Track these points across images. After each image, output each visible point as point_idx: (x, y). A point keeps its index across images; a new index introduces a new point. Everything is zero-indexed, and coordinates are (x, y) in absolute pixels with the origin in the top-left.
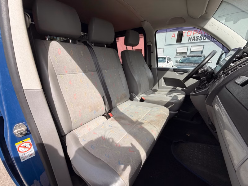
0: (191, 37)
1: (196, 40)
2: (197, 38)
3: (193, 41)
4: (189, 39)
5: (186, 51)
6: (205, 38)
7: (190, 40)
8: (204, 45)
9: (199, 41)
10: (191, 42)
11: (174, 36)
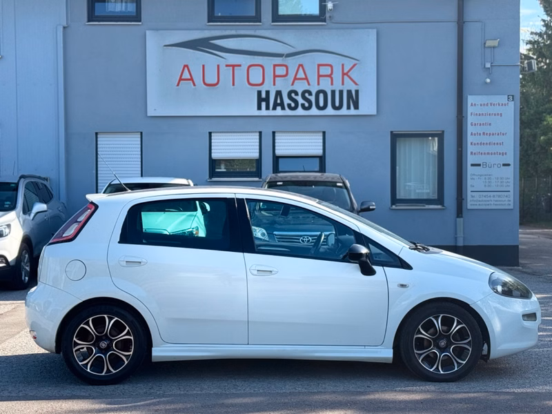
0: (268, 92)
1: (289, 105)
2: (290, 97)
3: (279, 111)
4: (260, 100)
5: (256, 155)
6: (321, 104)
7: (264, 104)
8: (324, 133)
9: (300, 111)
10: (271, 112)
11: (187, 75)
